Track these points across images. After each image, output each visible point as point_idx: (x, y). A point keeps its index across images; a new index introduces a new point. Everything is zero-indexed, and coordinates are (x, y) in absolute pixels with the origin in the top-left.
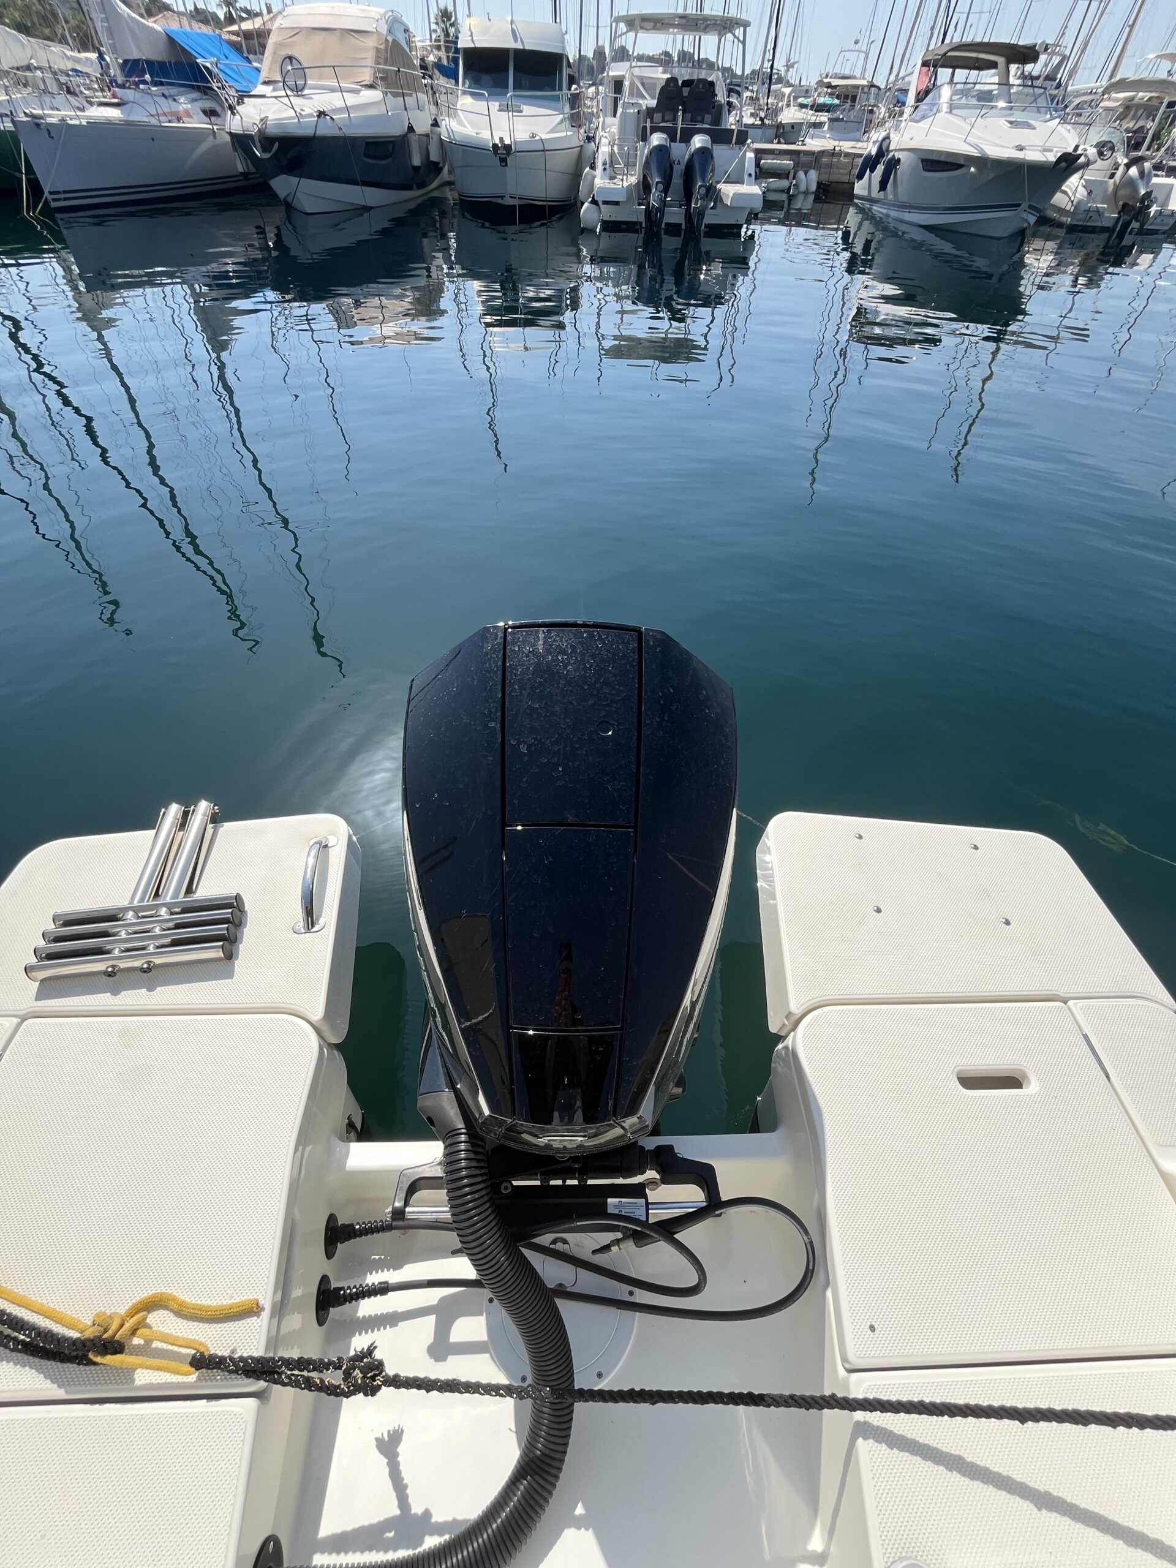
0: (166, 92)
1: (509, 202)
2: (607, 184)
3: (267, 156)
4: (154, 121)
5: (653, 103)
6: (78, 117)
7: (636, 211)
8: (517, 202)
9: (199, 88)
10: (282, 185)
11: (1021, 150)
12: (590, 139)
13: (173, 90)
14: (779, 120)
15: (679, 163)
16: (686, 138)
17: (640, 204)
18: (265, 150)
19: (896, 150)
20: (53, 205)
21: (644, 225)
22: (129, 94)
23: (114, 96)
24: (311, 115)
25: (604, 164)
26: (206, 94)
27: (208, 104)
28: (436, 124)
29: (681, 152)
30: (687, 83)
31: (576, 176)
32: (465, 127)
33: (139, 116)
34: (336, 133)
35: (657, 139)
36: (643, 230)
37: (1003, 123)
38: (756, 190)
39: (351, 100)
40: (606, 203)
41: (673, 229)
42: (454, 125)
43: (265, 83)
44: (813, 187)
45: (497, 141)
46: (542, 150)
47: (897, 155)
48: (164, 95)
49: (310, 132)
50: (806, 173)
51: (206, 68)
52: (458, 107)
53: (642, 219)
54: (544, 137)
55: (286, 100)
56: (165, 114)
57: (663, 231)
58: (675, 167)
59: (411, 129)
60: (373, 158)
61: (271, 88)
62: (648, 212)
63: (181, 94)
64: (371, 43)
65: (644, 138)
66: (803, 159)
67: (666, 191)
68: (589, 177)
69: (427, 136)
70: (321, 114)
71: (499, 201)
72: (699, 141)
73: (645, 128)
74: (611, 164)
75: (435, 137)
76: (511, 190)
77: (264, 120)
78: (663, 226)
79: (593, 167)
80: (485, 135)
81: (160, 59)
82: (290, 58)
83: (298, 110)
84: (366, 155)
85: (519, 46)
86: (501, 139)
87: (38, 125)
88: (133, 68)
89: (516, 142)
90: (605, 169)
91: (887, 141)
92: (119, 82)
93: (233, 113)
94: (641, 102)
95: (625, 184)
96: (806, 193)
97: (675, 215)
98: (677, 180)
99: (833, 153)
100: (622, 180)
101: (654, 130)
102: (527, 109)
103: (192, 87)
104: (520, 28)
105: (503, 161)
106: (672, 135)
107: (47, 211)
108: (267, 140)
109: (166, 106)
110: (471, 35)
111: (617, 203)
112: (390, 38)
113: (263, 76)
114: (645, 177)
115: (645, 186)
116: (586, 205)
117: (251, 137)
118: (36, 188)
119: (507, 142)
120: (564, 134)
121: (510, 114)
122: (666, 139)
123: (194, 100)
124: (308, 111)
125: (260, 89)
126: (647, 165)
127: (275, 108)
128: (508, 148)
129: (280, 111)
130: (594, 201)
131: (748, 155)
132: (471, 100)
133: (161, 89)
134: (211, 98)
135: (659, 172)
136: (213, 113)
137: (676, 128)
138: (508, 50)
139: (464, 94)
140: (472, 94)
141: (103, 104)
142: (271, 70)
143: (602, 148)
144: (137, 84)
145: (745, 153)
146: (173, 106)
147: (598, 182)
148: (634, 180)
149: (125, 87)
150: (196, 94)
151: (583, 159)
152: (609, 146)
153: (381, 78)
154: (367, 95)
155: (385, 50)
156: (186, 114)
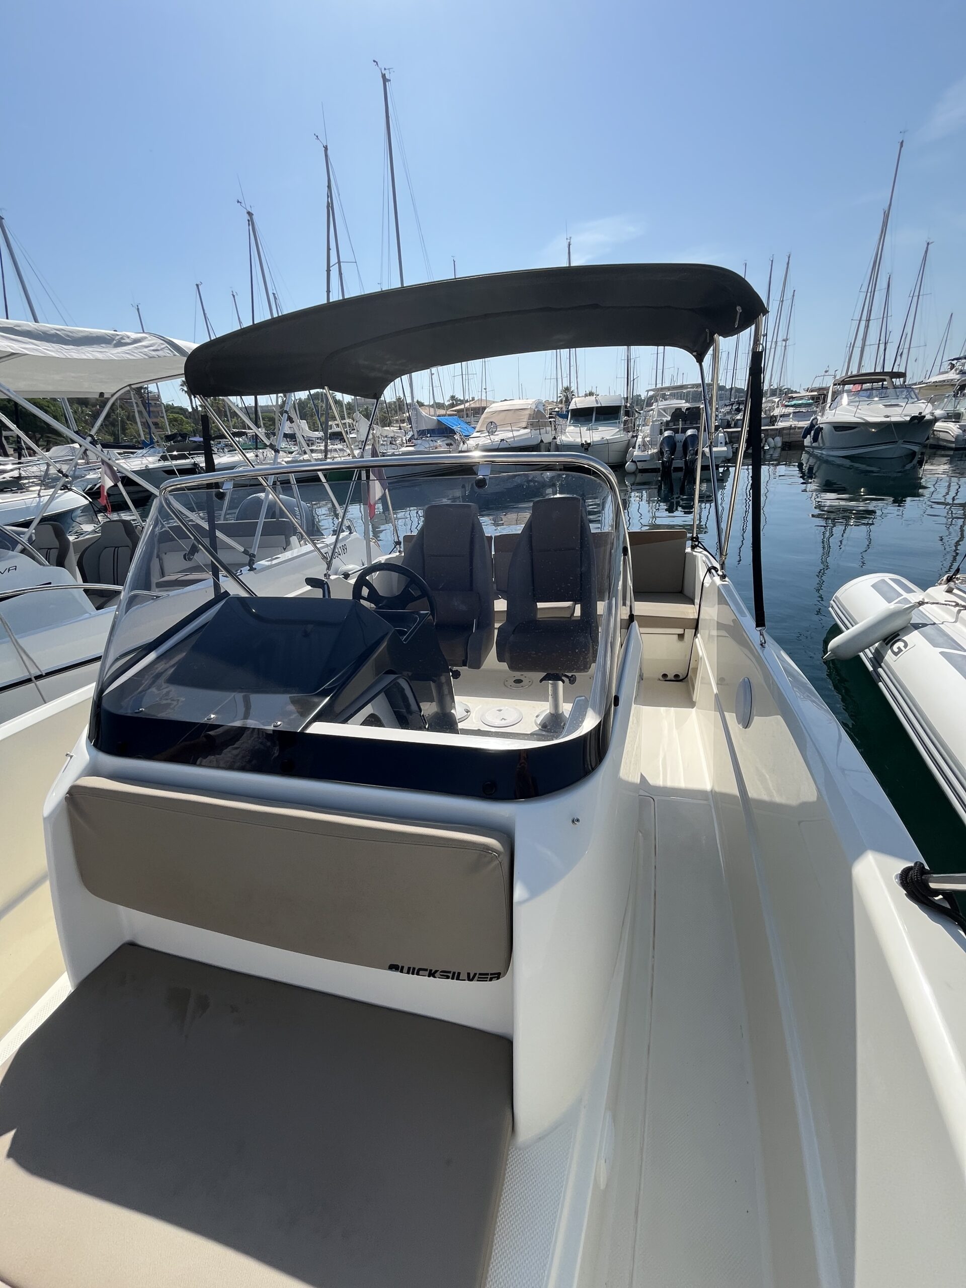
0: (433, 439)
2: (640, 454)
5: (669, 418)
6: (399, 451)
7: (656, 464)
9: (448, 437)
11: (888, 417)
12: (633, 437)
13: (436, 438)
14: (772, 414)
15: (681, 442)
16: (684, 431)
17: (659, 460)
19: (820, 424)
21: (661, 469)
22: (419, 442)
23: (412, 443)
24: (498, 441)
25: (639, 446)
26: (448, 438)
27: (449, 442)
28: (555, 438)
29: (680, 437)
30: (687, 409)
31: (626, 451)
32: (568, 437)
33: (422, 449)
35: (666, 434)
36: (661, 471)
37: (881, 406)
38: (725, 449)
39: (516, 434)
40: (638, 461)
41: (678, 469)
42: (564, 438)
43: (477, 432)
44: (780, 445)
45: (584, 442)
46: (608, 443)
47: (821, 426)
48: (432, 441)
49: (496, 447)
50: (773, 439)
52: (567, 431)
53: (660, 466)
54: (608, 438)
55: (488, 437)
56: (431, 447)
57: (672, 471)
58: (677, 444)
59: (542, 441)
61: (480, 433)
62: (663, 463)
63: (438, 440)
64: (528, 412)
65: (661, 433)
66: (770, 432)
67: (673, 454)
68: (631, 452)
69: (550, 443)
70: (502, 440)
72: (690, 432)
73: (661, 430)
74: (644, 446)
75: (554, 443)
77: (477, 445)
78: (672, 468)
79: (634, 447)
80: (578, 440)
81: (432, 428)
82: (491, 422)
83: (492, 440)
85: (599, 405)
86: (586, 441)
88: (422, 433)
89: (593, 442)
90: (639, 448)
91: (816, 420)
92: (416, 438)
93: (464, 444)
94: (664, 419)
95: (650, 453)
96: (775, 448)
97: (679, 463)
98: (679, 449)
99: (790, 428)
100: (648, 451)
101: (666, 430)
102: (601, 428)
103: (444, 436)
104: (599, 398)
105: (587, 449)
106: (676, 431)
109: (432, 444)
110: (577, 404)
111: (645, 461)
112: (536, 410)
113: (476, 430)
114: (661, 449)
115: (661, 452)
116: (628, 463)
119: (589, 442)
120: (619, 436)
121: (591, 431)
122: (672, 433)
123: (443, 441)
124: (496, 440)
125: (475, 434)
126: (662, 444)
127: (482, 440)
128: (589, 444)
129: (484, 441)
130: (633, 461)
131: (720, 435)
132: (572, 428)
133: (431, 438)
134: (451, 440)
135: (668, 445)
136: (451, 444)
137: (679, 428)
138: (593, 408)
139: (569, 426)
140: (573, 426)
141: (407, 446)
142: (481, 427)
143: (640, 440)
144: (422, 438)
145: (718, 433)
146: (435, 444)
147: (635, 453)
148: (655, 451)
149: (417, 439)
150: (445, 439)
151: (630, 445)
152: (643, 438)
153: (530, 425)
154: (523, 431)
155: (534, 414)
156: (440, 446)
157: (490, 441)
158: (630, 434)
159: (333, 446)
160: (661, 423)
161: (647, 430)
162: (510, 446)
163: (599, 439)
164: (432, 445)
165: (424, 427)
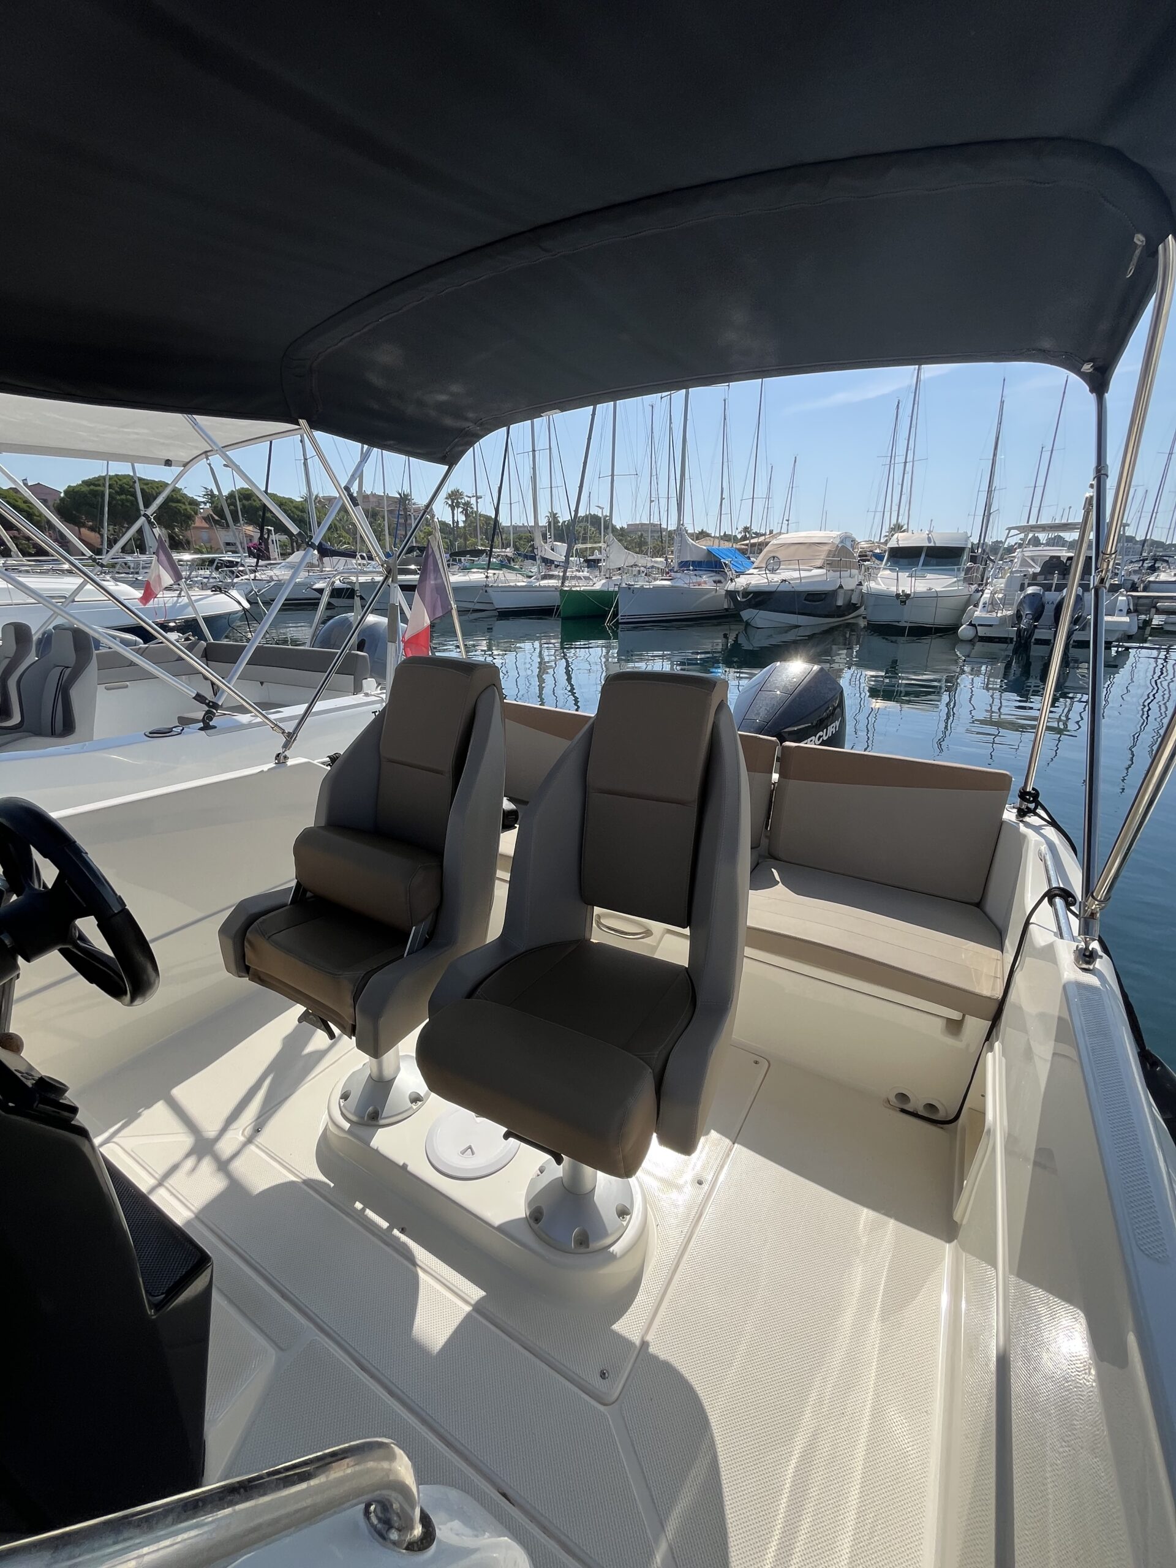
0: (698, 574)
1: (905, 624)
2: (984, 615)
3: (744, 600)
4: (686, 586)
5: (1038, 570)
6: (649, 585)
7: (1008, 631)
8: (908, 625)
9: (716, 572)
10: (746, 614)
12: (977, 591)
13: (701, 573)
15: (1053, 603)
16: (1060, 588)
17: (1012, 627)
18: (744, 597)
20: (620, 621)
21: (1015, 639)
22: (678, 575)
23: (669, 576)
24: (778, 582)
25: (985, 603)
26: (719, 574)
27: (718, 578)
28: (860, 584)
30: (1069, 558)
31: (963, 611)
32: (879, 584)
33: (680, 584)
34: (790, 590)
35: (1030, 590)
36: (1014, 643)
38: (1127, 619)
39: (804, 574)
40: (979, 625)
41: (1043, 642)
42: (873, 584)
43: (755, 568)
45: (901, 592)
46: (934, 597)
48: (696, 575)
49: (774, 589)
51: (725, 563)
52: (878, 576)
53: (1014, 636)
54: (939, 590)
55: (765, 575)
56: (693, 583)
57: (1032, 644)
58: (1046, 606)
59: (841, 587)
60: (810, 601)
61: (758, 570)
62: (1019, 631)
63: (704, 574)
64: (827, 548)
65: (1022, 588)
67: (1037, 619)
68: (972, 611)
69: (853, 590)
70: (784, 581)
71: (897, 624)
73: (1022, 585)
74: (993, 605)
75: (858, 591)
76: (906, 619)
77: (748, 585)
78: (1033, 640)
79: (976, 605)
80: (893, 589)
81: (701, 560)
82: (774, 557)
83: (770, 579)
84: (805, 600)
85: (932, 544)
86: (903, 591)
87: (629, 588)
88: (684, 565)
89: (915, 592)
90: (984, 607)
92: (674, 570)
93: (732, 582)
94: (1030, 570)
95: (999, 615)
97: (1044, 633)
98: (1049, 611)
100: (997, 613)
101: (1030, 585)
102: (929, 576)
103: (713, 571)
104: (934, 535)
105: (904, 602)
106: (1047, 588)
107: (617, 623)
108: (746, 593)
109: (695, 579)
110: (898, 541)
111: (991, 626)
112: (840, 545)
113: (755, 565)
114: (1018, 611)
115: (1018, 616)
116: (964, 627)
117: (738, 592)
118: (615, 614)
119: (908, 592)
120: (956, 588)
121: (913, 579)
122: (1040, 590)
123: (712, 577)
124: (776, 580)
125: (752, 571)
126: (1021, 603)
127: (757, 579)
128: (907, 596)
129: (759, 580)
130: (971, 624)
131: (1120, 598)
132: (888, 572)
133: (696, 572)
134: (722, 576)
135: (1030, 608)
136: (720, 582)
137: (1052, 584)
138: (923, 547)
139: (884, 569)
140: (890, 569)
141: (662, 580)
142: (761, 562)
143: (987, 595)
144: (683, 571)
145: (1118, 596)
146: (699, 579)
147: (977, 614)
148: (1009, 613)
149: (676, 572)
150: (714, 574)
151: (971, 601)
152: (993, 593)
153: (828, 564)
154: (816, 572)
155: (836, 551)
156: (705, 583)
157: (766, 581)
158: (974, 587)
159: (577, 573)
160: (1025, 575)
161: (1001, 583)
162: (793, 590)
163: (925, 589)
164: (694, 581)
165: (688, 558)
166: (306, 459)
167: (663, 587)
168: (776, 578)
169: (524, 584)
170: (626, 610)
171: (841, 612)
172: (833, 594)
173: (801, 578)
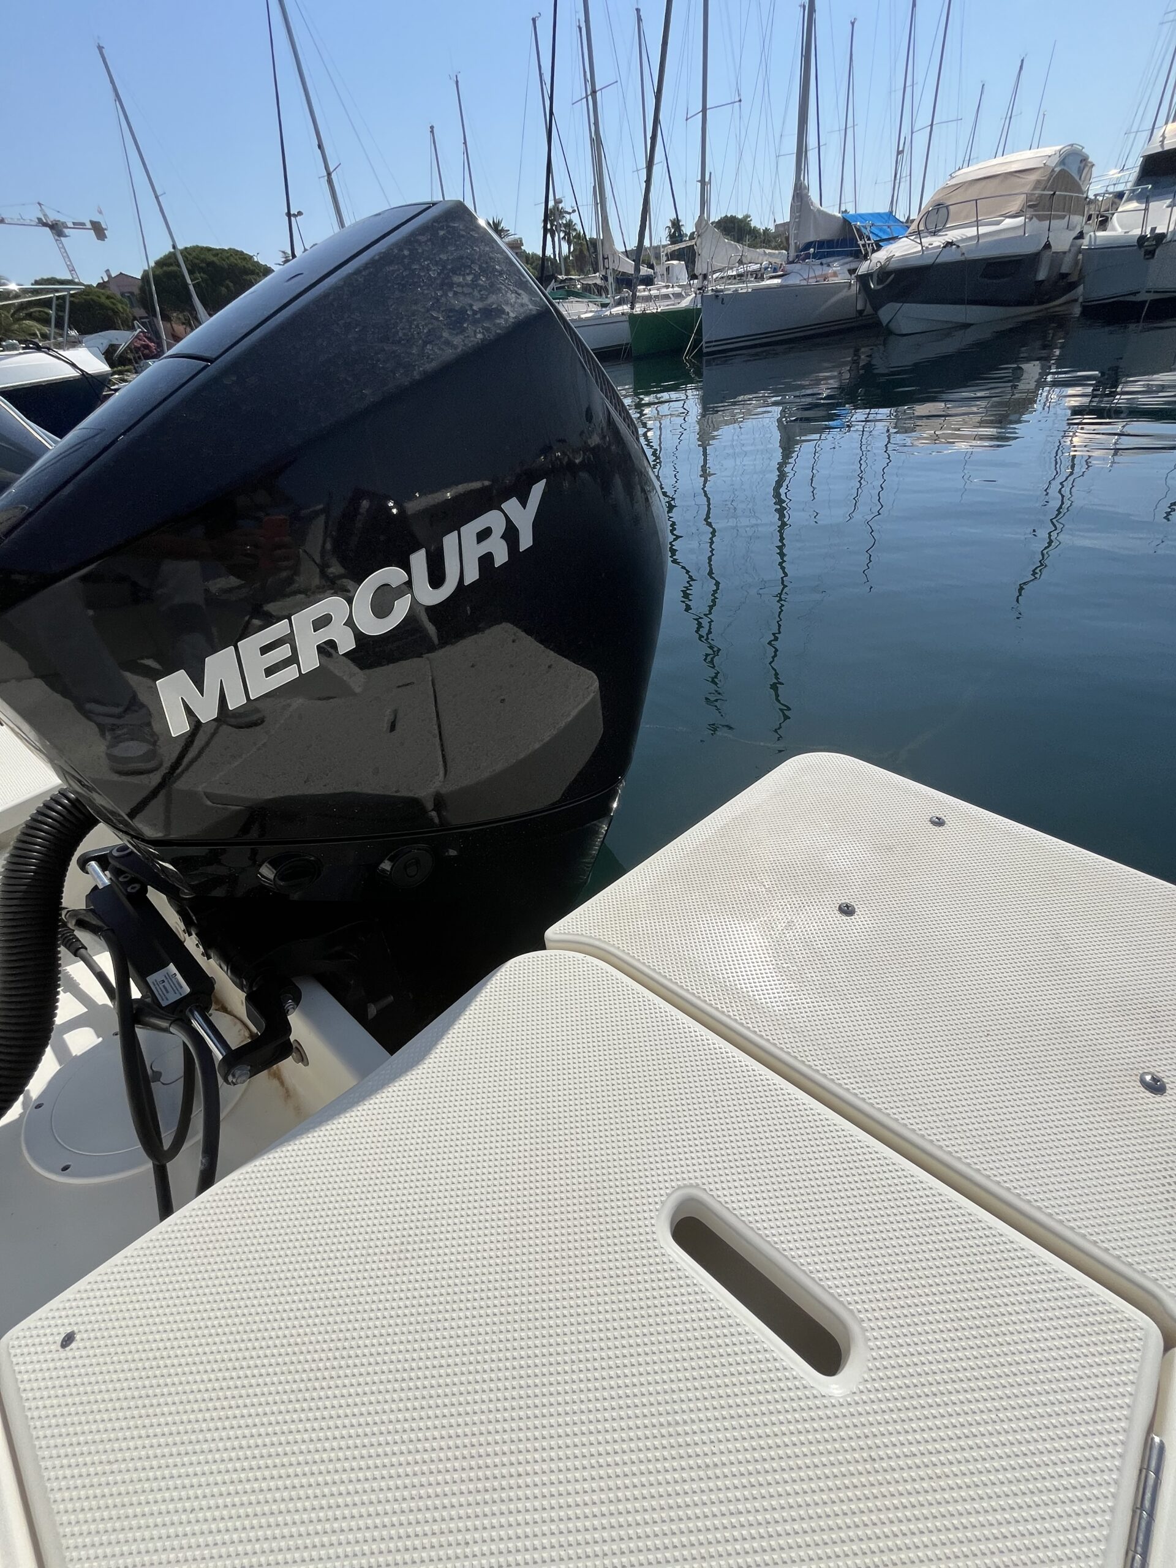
0: (825, 262)
1: (1145, 297)
3: (879, 287)
4: (804, 283)
6: (748, 288)
8: (1150, 297)
10: (885, 314)
13: (830, 260)
18: (880, 281)
20: (705, 350)
22: (794, 267)
23: (783, 271)
24: (937, 248)
28: (1080, 236)
32: (1114, 229)
33: (794, 281)
34: (959, 258)
39: (985, 230)
42: (1102, 233)
45: (1147, 235)
48: (821, 264)
49: (930, 261)
51: (858, 230)
52: (1115, 215)
55: (919, 243)
56: (815, 277)
59: (1048, 246)
60: (991, 277)
63: (836, 261)
64: (1033, 177)
69: (1066, 251)
70: (949, 244)
71: (1132, 298)
75: (1075, 250)
76: (1150, 285)
77: (889, 259)
80: (1136, 232)
81: (829, 238)
82: (940, 207)
83: (927, 246)
86: (1153, 229)
87: (718, 297)
88: (806, 248)
93: (868, 258)
105: (1150, 254)
107: (700, 355)
108: (883, 273)
109: (819, 271)
110: (1162, 141)
112: (1057, 169)
117: (873, 274)
118: (698, 341)
119: (1162, 233)
124: (936, 244)
129: (908, 249)
133: (822, 259)
146: (825, 270)
149: (793, 262)
153: (1030, 206)
154: (1008, 222)
155: (1049, 179)
156: (835, 274)
157: (918, 248)
162: (963, 258)
164: (819, 273)
166: (329, 174)
167: (769, 288)
168: (937, 241)
169: (590, 315)
170: (713, 332)
171: (1040, 293)
172: (1031, 261)
173: (978, 237)
